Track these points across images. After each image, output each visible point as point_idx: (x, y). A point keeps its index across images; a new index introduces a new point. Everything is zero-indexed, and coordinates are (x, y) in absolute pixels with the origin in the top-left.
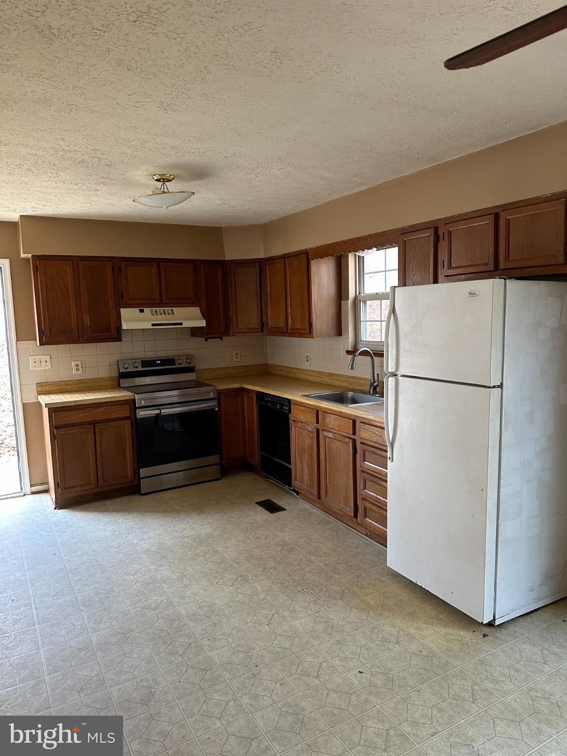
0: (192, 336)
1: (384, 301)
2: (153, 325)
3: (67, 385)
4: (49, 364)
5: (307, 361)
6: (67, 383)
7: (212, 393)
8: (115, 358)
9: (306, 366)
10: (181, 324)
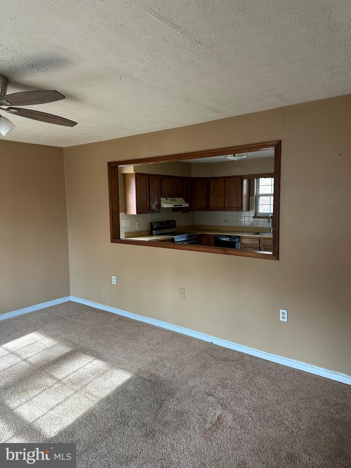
0: (173, 211)
1: (271, 197)
2: (174, 206)
3: (135, 234)
4: (129, 223)
5: (225, 222)
6: (135, 233)
7: (195, 236)
8: (149, 221)
9: (225, 224)
10: (181, 205)
